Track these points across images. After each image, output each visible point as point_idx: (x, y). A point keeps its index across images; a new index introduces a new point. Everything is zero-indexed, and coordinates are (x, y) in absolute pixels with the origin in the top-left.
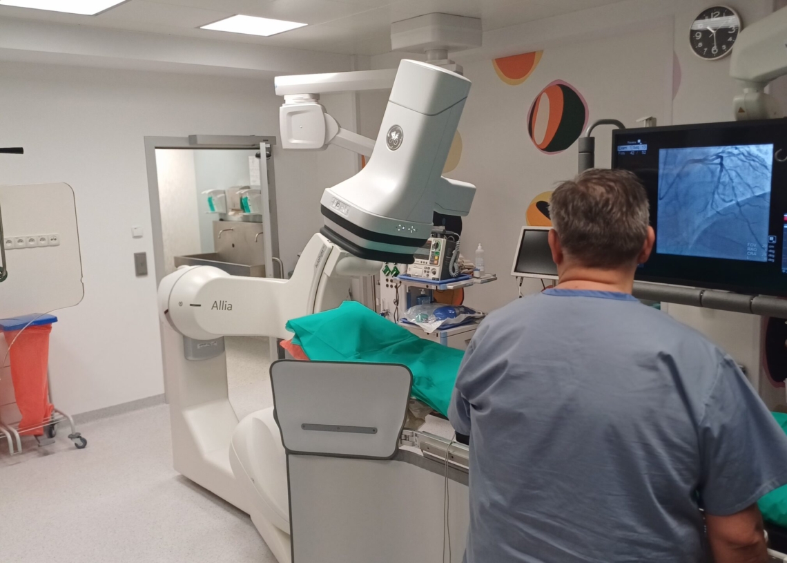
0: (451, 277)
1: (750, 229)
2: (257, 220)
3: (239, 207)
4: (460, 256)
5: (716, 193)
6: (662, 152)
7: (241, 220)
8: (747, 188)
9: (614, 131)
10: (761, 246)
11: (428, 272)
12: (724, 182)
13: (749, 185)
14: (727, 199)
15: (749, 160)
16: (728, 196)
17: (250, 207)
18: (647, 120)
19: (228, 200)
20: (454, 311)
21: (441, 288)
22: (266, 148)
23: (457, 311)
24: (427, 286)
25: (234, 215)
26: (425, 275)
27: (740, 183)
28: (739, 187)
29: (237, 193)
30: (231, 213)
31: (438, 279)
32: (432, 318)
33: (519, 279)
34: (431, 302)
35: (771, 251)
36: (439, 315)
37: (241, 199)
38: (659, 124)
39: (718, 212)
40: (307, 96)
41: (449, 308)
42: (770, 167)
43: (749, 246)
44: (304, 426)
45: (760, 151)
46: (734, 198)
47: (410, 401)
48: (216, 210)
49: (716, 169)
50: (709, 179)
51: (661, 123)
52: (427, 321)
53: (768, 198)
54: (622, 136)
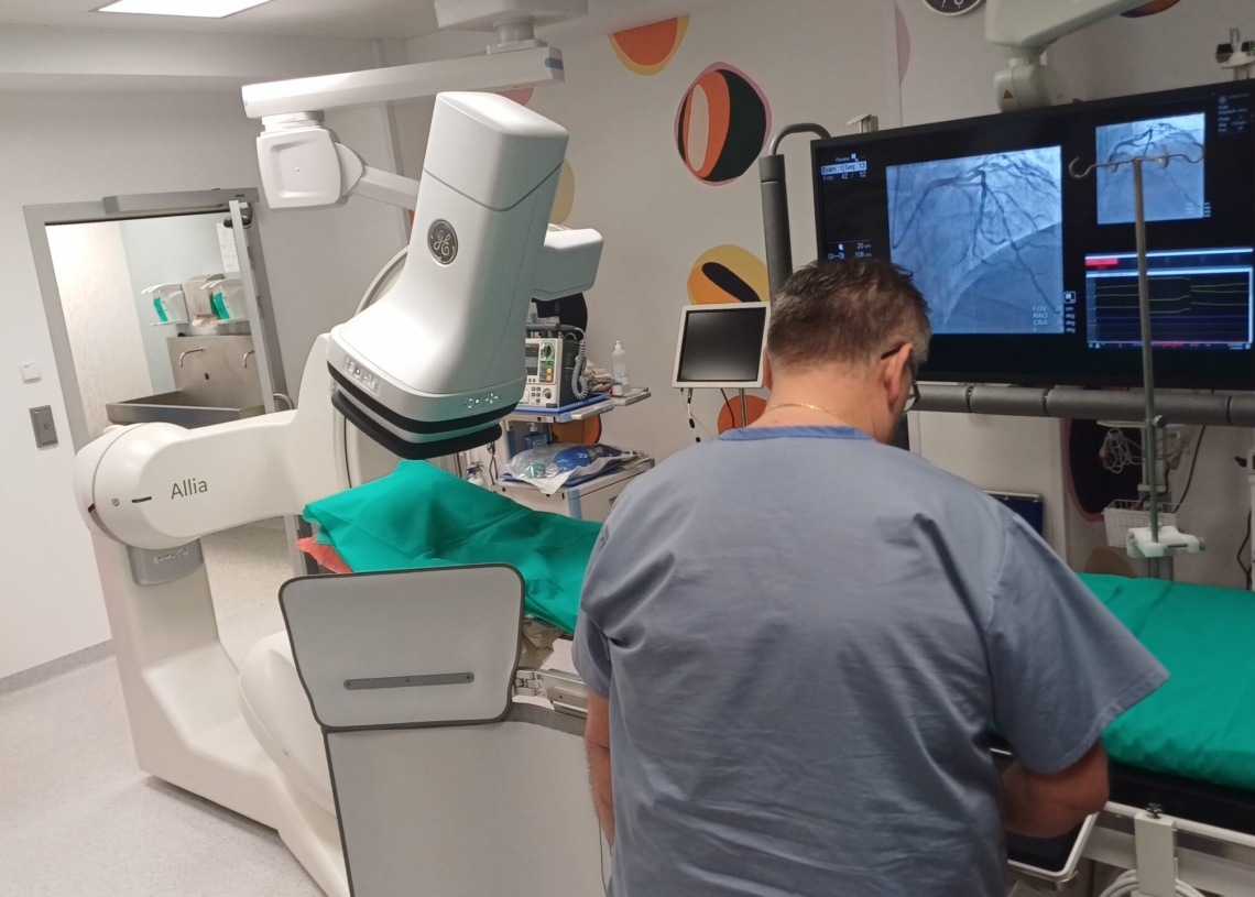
0: (577, 400)
1: (1035, 283)
2: (242, 330)
3: (208, 310)
4: (589, 363)
5: (979, 231)
6: (891, 172)
7: (214, 332)
8: (1026, 219)
9: (813, 143)
10: (1054, 310)
11: (539, 395)
12: (989, 213)
13: (1028, 215)
14: (996, 240)
15: (1026, 174)
16: (998, 234)
17: (229, 310)
18: (862, 121)
19: (189, 300)
20: (587, 453)
21: (561, 419)
22: (241, 210)
23: (592, 454)
24: (539, 419)
25: (202, 324)
26: (533, 400)
27: (1014, 213)
28: (1013, 218)
29: (203, 287)
30: (196, 323)
31: (555, 406)
32: (552, 470)
33: (686, 391)
34: (549, 443)
35: (1069, 316)
36: (564, 464)
37: (211, 297)
38: (882, 127)
39: (983, 261)
40: (302, 116)
41: (579, 449)
42: (1058, 183)
43: (1036, 311)
44: (349, 684)
45: (1042, 158)
46: (1007, 237)
47: (523, 622)
48: (170, 319)
49: (976, 192)
50: (966, 209)
51: (886, 124)
52: (544, 476)
53: (1059, 232)
54: (826, 150)
